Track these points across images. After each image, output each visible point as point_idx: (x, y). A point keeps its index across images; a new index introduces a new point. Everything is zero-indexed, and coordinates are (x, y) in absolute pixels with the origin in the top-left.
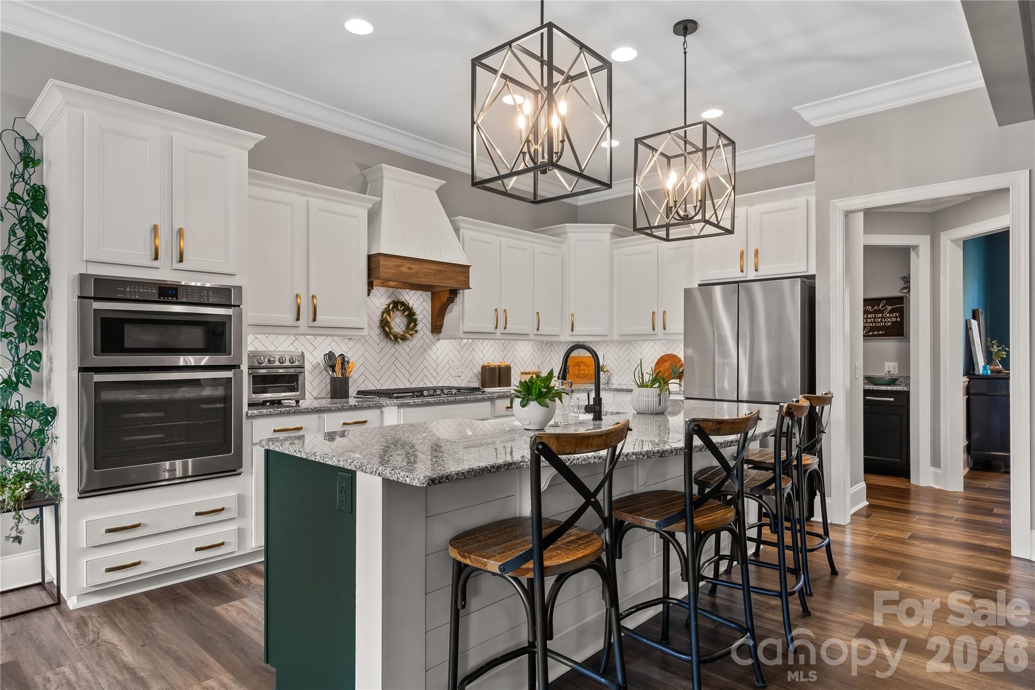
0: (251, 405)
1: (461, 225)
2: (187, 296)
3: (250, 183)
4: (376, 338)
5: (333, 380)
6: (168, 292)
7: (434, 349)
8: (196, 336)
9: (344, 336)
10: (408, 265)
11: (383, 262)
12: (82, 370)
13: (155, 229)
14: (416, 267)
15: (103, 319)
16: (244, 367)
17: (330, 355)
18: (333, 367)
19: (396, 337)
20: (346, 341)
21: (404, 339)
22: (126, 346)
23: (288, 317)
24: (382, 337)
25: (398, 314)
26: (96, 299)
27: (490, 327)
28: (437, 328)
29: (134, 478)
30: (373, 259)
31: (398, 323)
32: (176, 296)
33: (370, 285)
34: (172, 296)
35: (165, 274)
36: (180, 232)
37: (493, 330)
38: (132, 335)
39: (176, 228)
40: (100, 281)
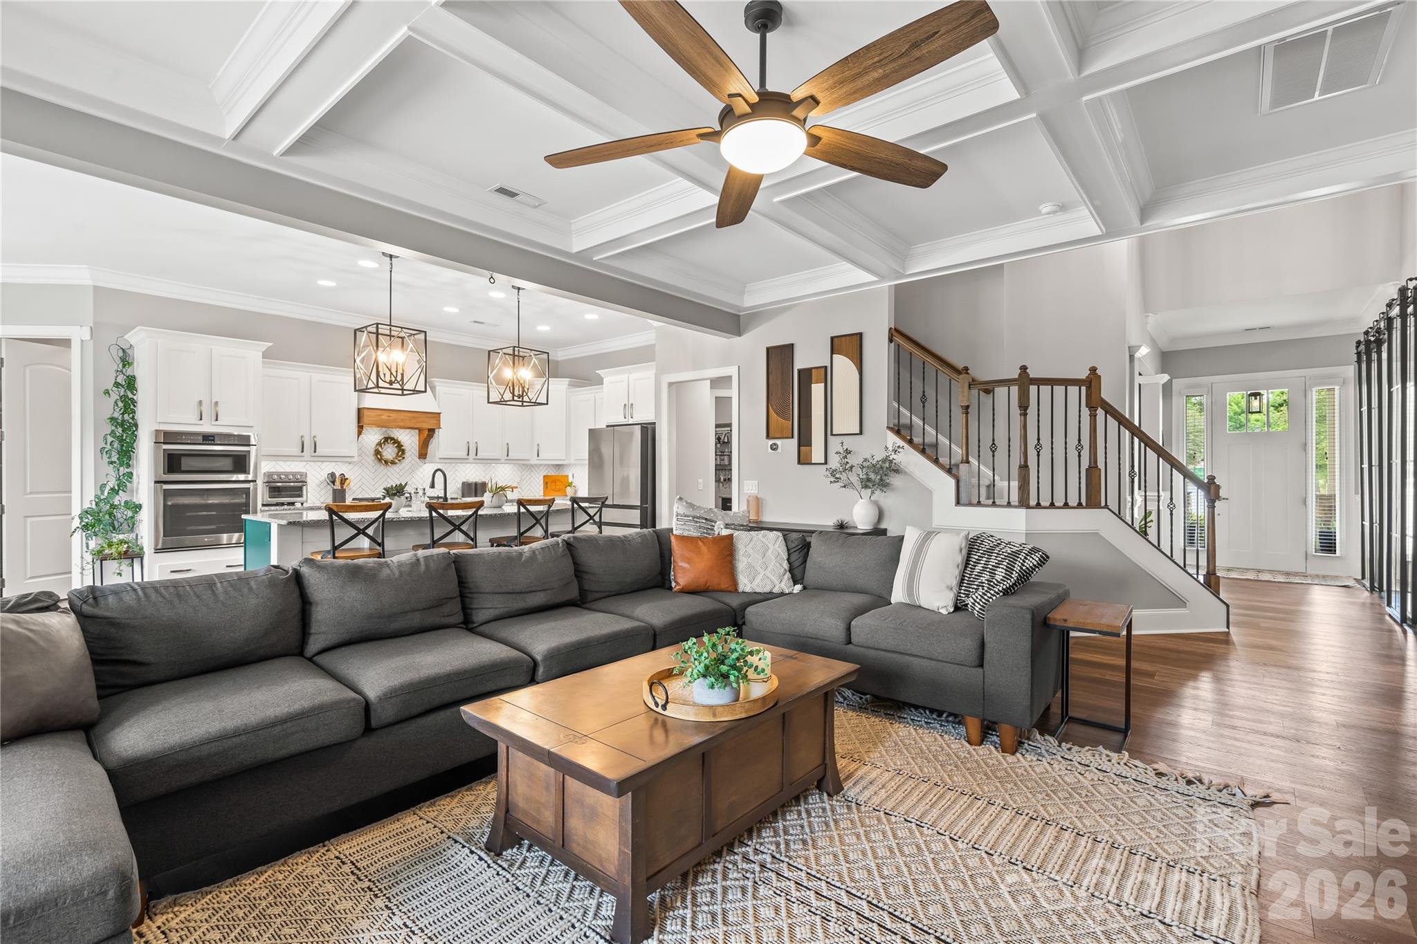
0: (263, 505)
1: (436, 384)
2: (220, 440)
3: (263, 367)
4: (371, 463)
5: (334, 491)
6: (208, 438)
7: (421, 470)
8: (227, 463)
9: (345, 462)
10: (388, 414)
11: (366, 413)
12: (156, 482)
13: (200, 402)
14: (393, 415)
15: (168, 454)
16: (260, 482)
17: (333, 475)
18: (333, 482)
19: (386, 462)
20: (347, 465)
21: (393, 463)
22: (183, 469)
23: (296, 450)
24: (376, 461)
25: (391, 445)
26: (164, 443)
27: (464, 454)
28: (423, 455)
29: (188, 543)
30: (362, 411)
31: (389, 452)
32: (214, 440)
33: (360, 428)
34: (211, 440)
35: (207, 427)
36: (216, 403)
37: (466, 457)
38: (186, 463)
39: (214, 401)
40: (166, 434)
